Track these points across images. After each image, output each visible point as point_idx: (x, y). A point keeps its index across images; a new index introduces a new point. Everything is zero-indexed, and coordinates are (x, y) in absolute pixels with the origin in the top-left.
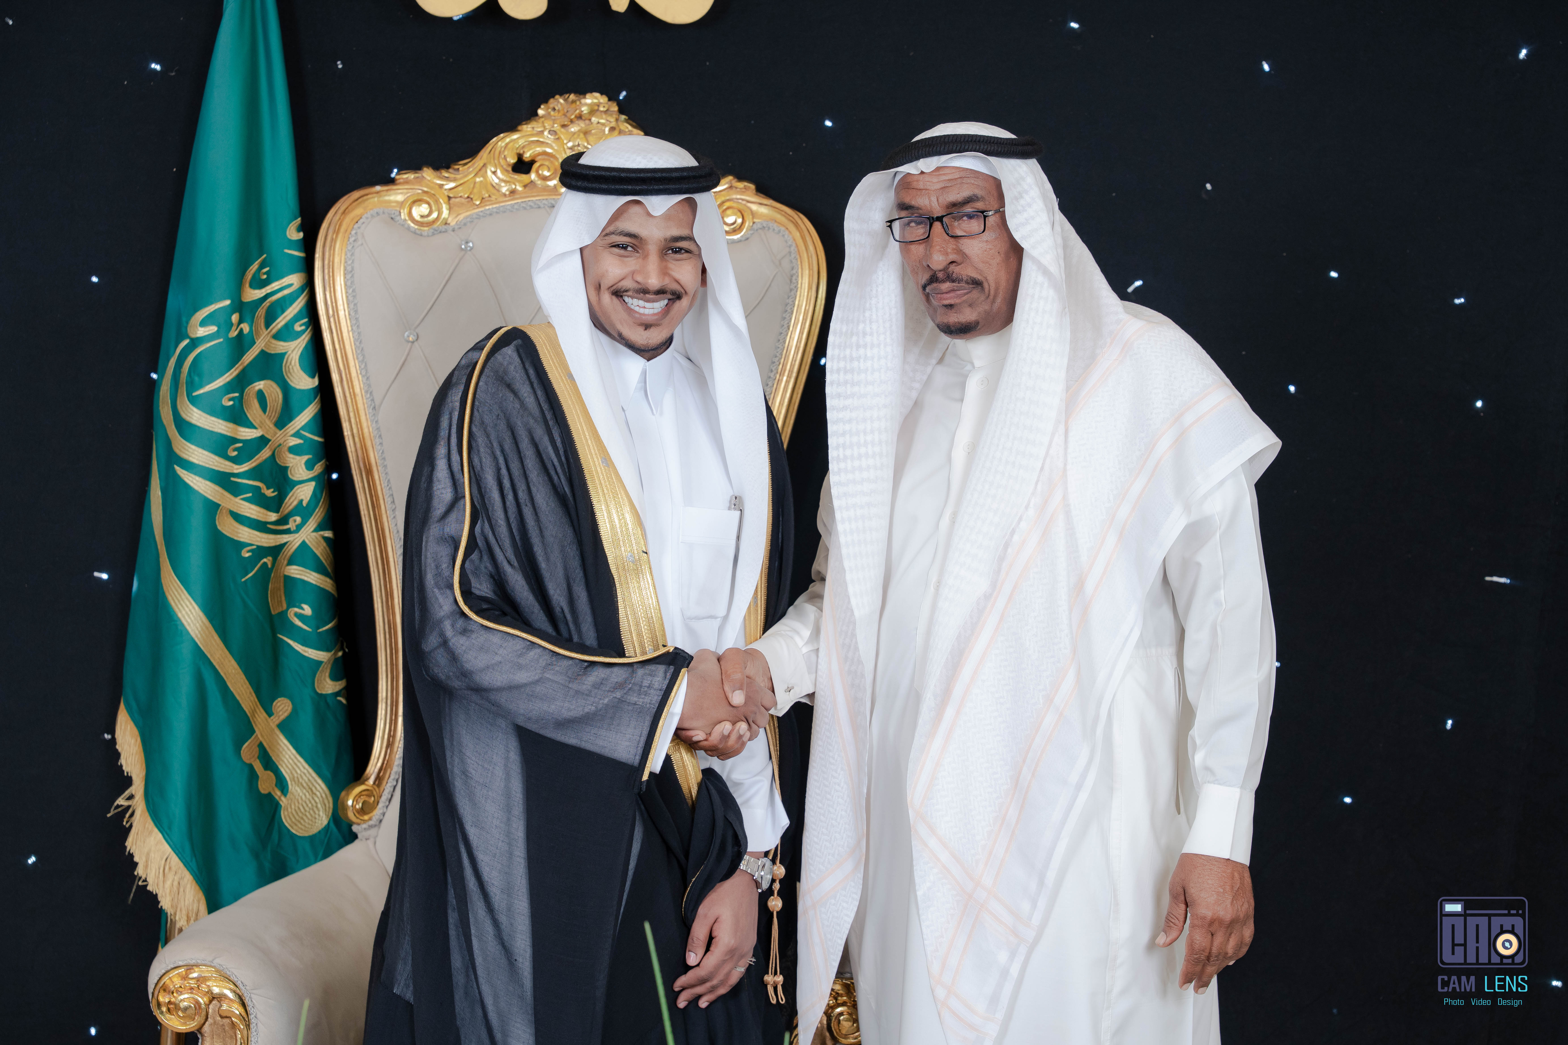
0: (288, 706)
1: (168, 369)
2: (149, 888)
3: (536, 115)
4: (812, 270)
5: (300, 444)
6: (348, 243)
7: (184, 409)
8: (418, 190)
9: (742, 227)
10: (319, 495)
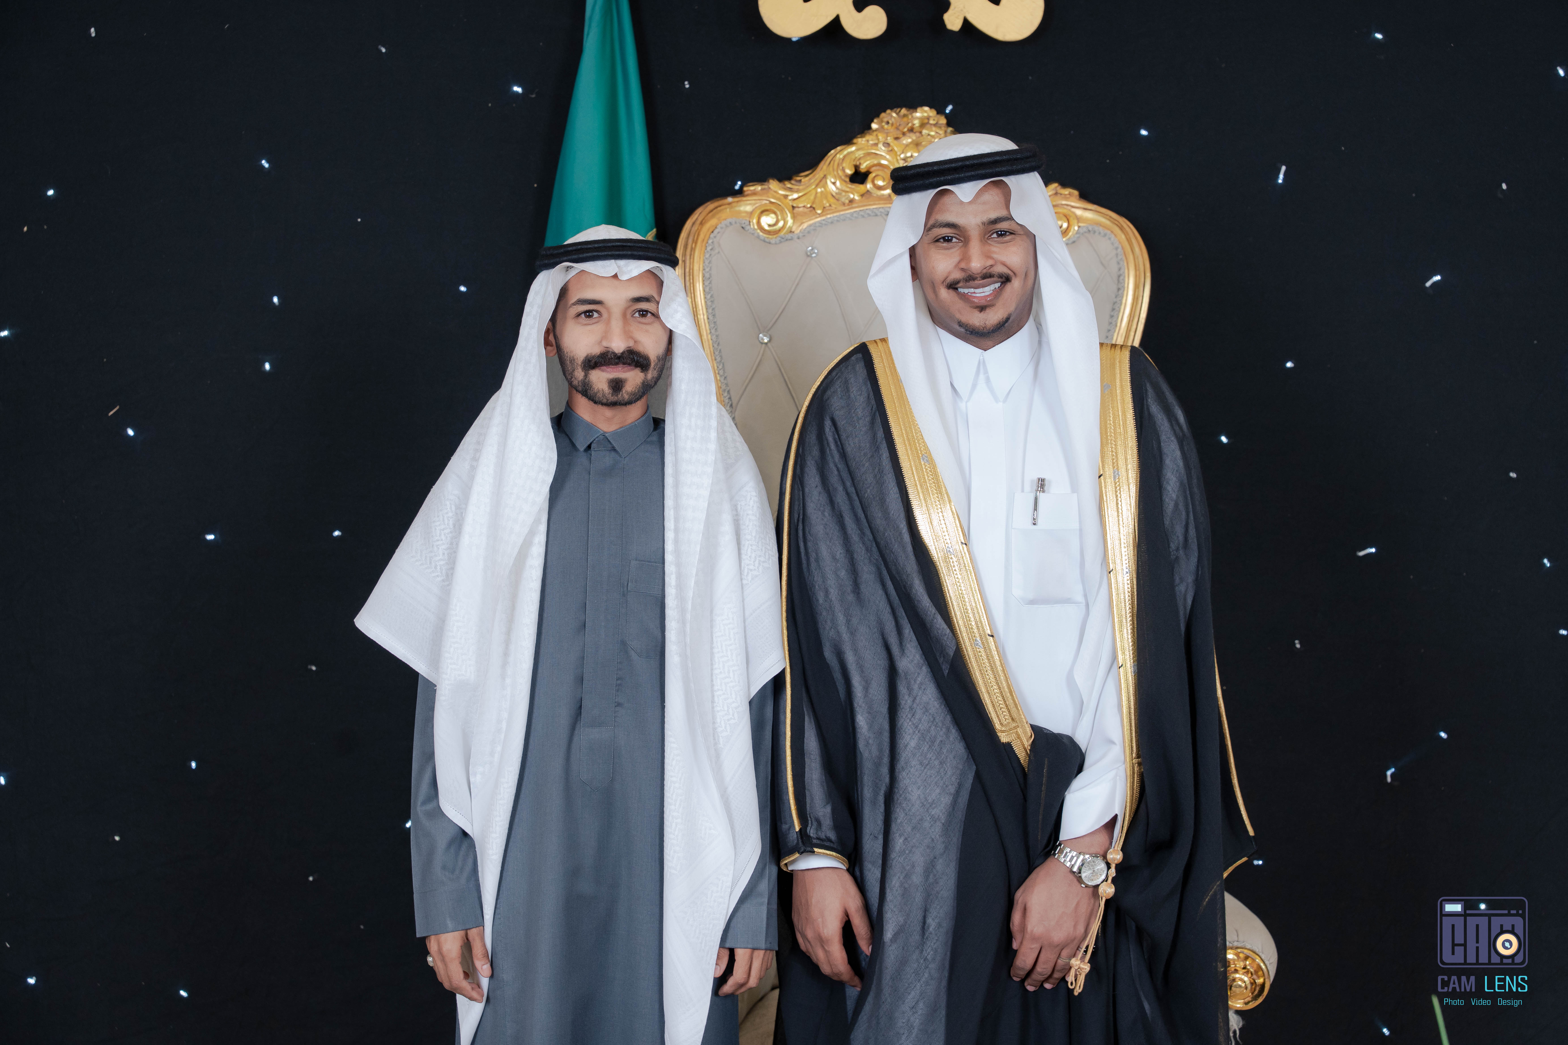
3: (870, 128)
4: (1139, 270)
6: (706, 251)
8: (765, 201)
9: (1068, 231)
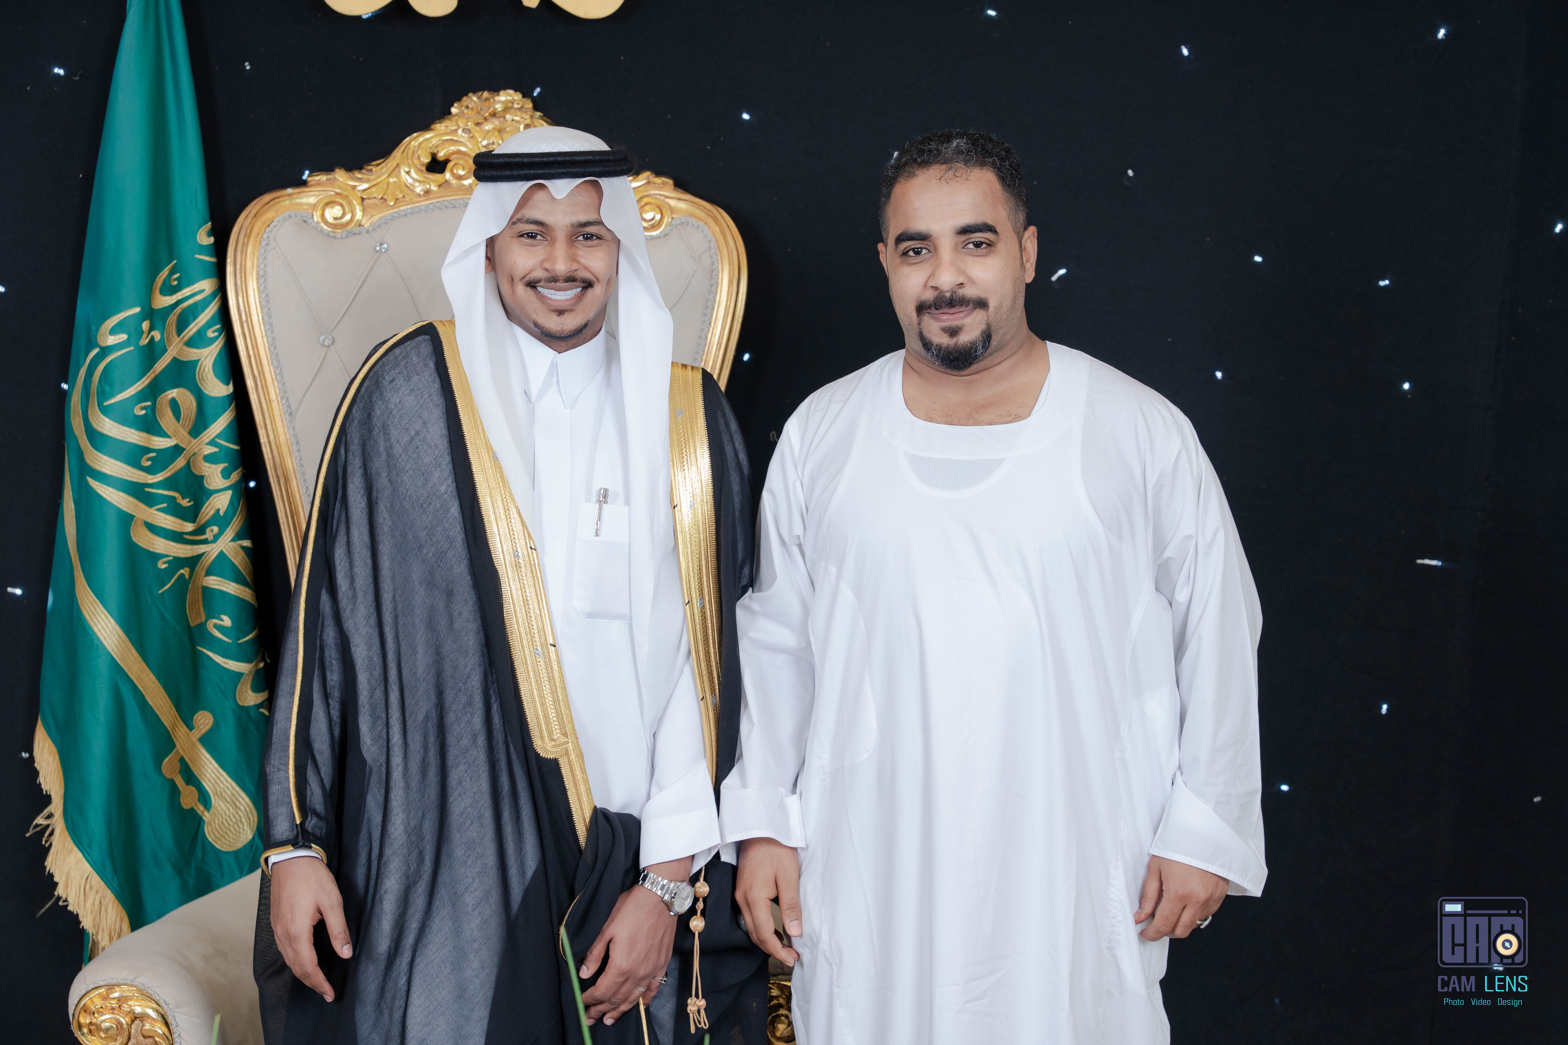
0: (210, 719)
1: (79, 378)
2: (70, 908)
3: (450, 113)
4: (733, 265)
5: (215, 452)
6: (260, 247)
7: (95, 419)
8: (331, 192)
9: (661, 223)
10: (236, 504)
